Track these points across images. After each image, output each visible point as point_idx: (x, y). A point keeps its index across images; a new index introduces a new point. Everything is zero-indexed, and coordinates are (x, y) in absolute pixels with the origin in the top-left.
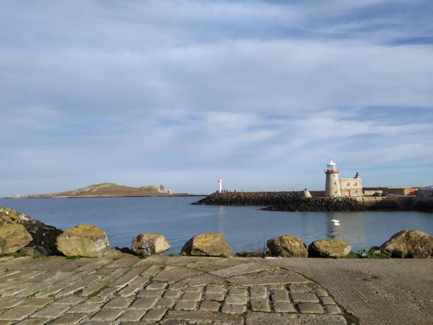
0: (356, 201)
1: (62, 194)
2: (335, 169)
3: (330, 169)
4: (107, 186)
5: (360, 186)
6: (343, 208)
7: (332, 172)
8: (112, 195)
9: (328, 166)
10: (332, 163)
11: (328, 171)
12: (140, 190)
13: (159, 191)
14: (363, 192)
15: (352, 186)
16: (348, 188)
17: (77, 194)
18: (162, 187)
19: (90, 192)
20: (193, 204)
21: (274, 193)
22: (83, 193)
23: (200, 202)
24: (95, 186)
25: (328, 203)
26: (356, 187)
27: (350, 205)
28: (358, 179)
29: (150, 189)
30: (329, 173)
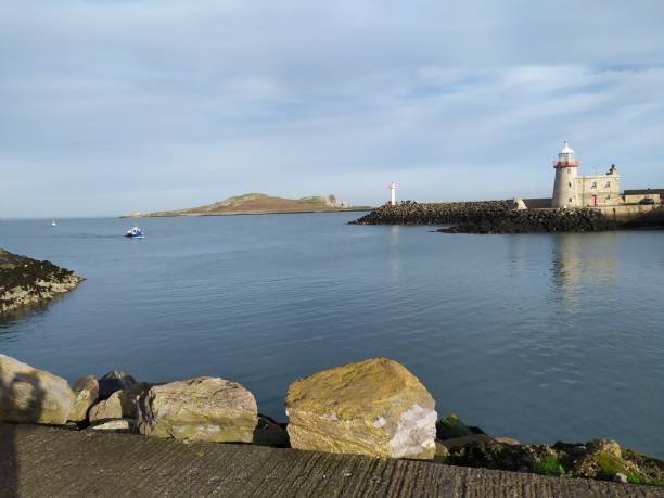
0: (599, 214)
1: (194, 211)
2: (571, 160)
3: (563, 160)
4: (253, 198)
5: (616, 188)
6: (574, 227)
7: (567, 165)
8: (260, 211)
9: (560, 155)
10: (567, 150)
11: (559, 163)
12: (300, 202)
13: (328, 203)
14: (624, 199)
15: (600, 188)
16: (594, 191)
17: (214, 210)
18: (332, 198)
19: (230, 207)
20: (350, 223)
21: (477, 204)
22: (221, 208)
23: (361, 221)
24: (238, 198)
25: (549, 218)
26: (608, 190)
27: (588, 220)
28: (615, 174)
29: (313, 201)
30: (560, 167)
